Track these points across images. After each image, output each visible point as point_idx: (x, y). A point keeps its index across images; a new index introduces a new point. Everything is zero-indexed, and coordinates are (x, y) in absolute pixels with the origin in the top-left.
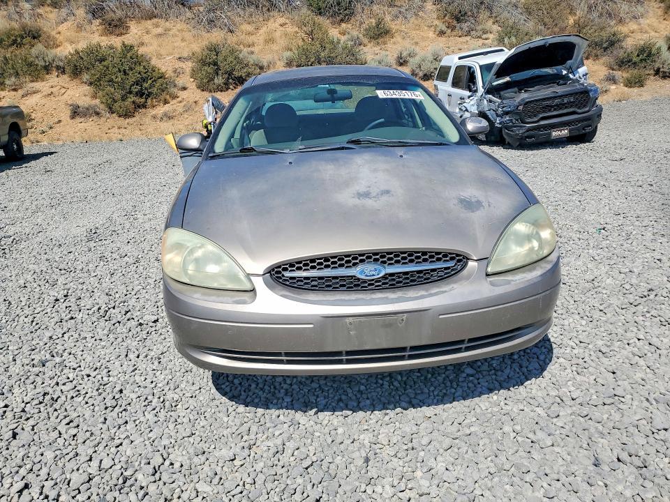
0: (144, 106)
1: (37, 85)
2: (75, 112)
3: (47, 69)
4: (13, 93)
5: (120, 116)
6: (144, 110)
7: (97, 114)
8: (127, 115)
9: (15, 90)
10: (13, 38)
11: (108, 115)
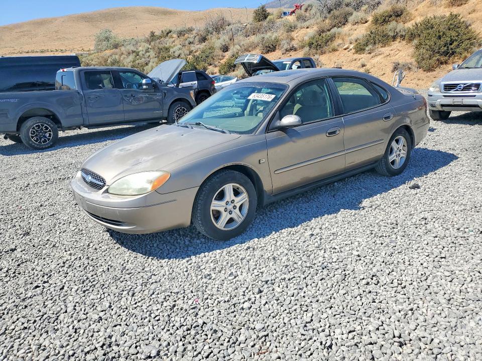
0: (446, 63)
1: (383, 49)
2: (396, 68)
3: (394, 38)
4: (368, 55)
5: (424, 71)
6: (444, 66)
7: (410, 69)
8: (430, 69)
9: (370, 53)
10: (384, 18)
11: (416, 69)
